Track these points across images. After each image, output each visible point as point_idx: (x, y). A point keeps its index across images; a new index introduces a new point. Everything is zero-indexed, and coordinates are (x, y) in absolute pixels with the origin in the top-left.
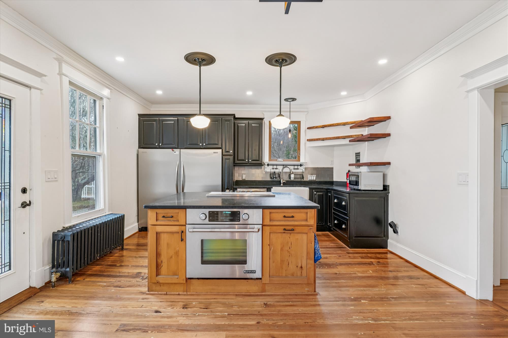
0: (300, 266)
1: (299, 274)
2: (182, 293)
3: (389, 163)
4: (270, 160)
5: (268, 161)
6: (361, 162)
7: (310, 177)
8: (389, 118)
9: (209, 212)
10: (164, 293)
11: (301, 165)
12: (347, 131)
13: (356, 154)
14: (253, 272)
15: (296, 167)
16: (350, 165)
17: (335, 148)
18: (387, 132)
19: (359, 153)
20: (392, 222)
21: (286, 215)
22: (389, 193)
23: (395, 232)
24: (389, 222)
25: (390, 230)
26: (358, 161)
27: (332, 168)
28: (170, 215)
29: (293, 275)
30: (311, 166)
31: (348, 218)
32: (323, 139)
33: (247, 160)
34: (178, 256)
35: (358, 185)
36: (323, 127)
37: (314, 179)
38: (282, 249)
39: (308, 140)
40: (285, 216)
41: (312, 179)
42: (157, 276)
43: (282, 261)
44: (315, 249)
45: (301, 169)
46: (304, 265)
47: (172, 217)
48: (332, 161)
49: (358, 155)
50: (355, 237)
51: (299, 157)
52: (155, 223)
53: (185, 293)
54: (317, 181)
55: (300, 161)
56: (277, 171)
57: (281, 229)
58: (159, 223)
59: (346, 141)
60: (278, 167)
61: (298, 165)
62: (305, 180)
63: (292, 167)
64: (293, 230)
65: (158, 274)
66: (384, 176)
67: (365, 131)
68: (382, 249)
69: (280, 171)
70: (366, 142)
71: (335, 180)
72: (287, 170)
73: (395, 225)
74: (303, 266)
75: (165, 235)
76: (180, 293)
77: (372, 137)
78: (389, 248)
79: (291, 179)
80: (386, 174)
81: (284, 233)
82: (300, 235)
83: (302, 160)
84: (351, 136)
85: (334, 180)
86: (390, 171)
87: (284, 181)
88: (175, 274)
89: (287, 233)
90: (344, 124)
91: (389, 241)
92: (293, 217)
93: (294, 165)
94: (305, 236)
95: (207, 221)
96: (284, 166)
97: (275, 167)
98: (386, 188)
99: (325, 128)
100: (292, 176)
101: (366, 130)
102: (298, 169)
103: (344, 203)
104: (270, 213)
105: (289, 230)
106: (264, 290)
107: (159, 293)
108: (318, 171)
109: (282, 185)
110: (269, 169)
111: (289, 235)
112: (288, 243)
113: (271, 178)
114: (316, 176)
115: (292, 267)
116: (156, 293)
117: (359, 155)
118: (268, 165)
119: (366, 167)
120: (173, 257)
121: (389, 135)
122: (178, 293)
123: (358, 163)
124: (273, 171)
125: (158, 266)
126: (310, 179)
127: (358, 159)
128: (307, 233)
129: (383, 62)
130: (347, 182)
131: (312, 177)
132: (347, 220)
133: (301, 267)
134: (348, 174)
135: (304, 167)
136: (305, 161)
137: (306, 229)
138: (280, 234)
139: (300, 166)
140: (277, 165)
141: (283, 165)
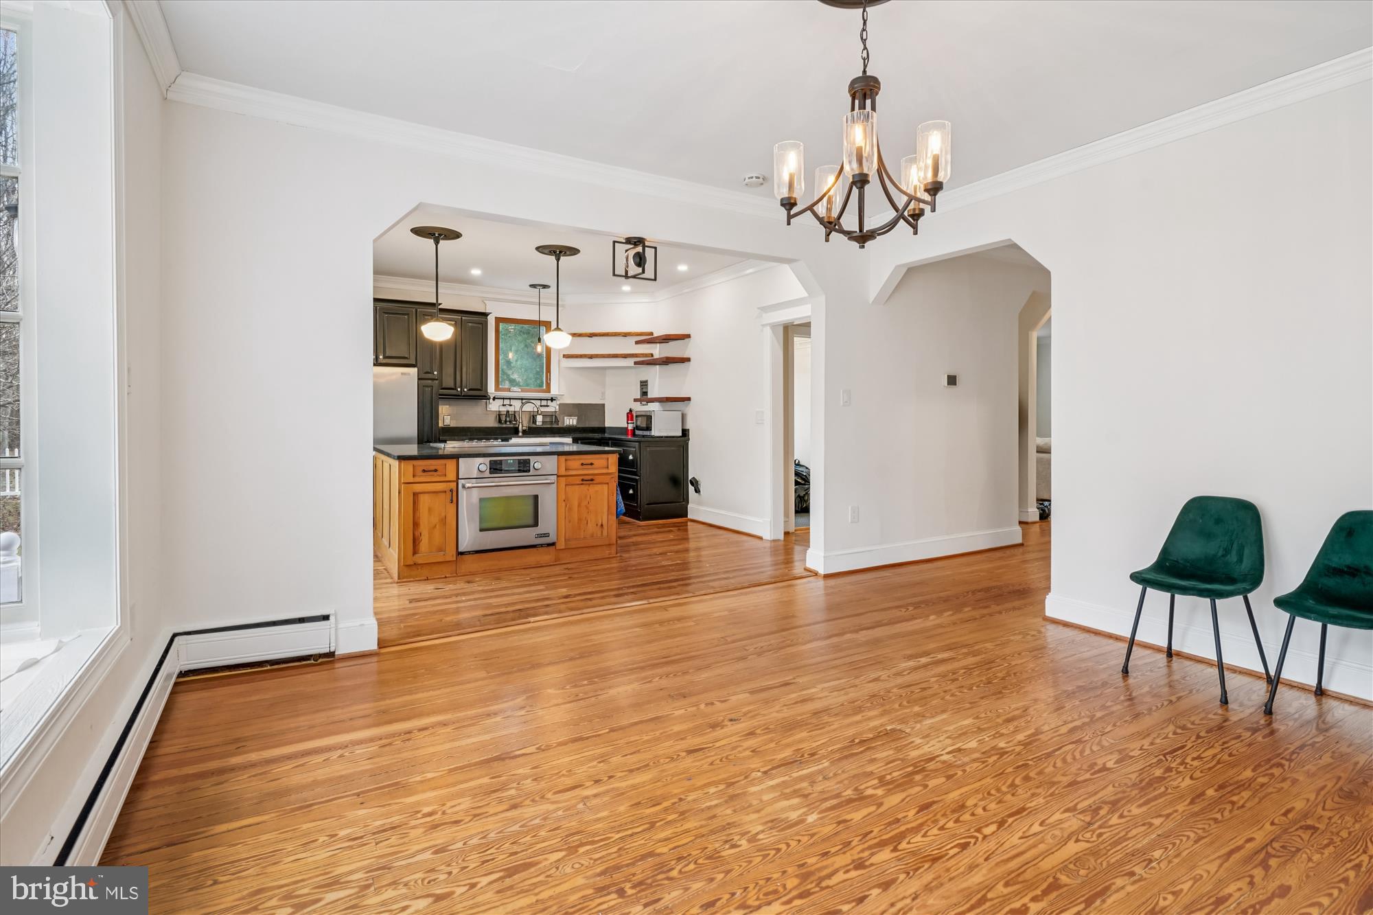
0: (600, 524)
1: (599, 534)
2: (450, 575)
3: (689, 399)
4: (497, 388)
5: (494, 391)
6: (649, 396)
7: (568, 420)
8: (688, 336)
9: (490, 461)
10: (424, 578)
11: (552, 400)
12: (629, 346)
13: (641, 382)
14: (546, 535)
15: (544, 403)
16: (635, 400)
17: (608, 372)
18: (686, 356)
19: (646, 382)
20: (694, 478)
21: (584, 462)
22: (689, 439)
23: (697, 491)
24: (690, 478)
25: (691, 489)
26: (645, 393)
27: (603, 405)
28: (433, 468)
29: (592, 536)
30: (568, 400)
31: (637, 478)
32: (591, 357)
33: (459, 389)
34: (445, 524)
35: (651, 430)
36: (591, 335)
37: (575, 423)
38: (579, 505)
39: (564, 356)
40: (582, 464)
41: (571, 423)
42: (413, 555)
43: (580, 520)
44: (617, 502)
45: (553, 407)
46: (605, 523)
47: (436, 471)
48: (603, 394)
49: (644, 384)
50: (648, 504)
51: (548, 385)
52: (411, 480)
53: (455, 575)
54: (579, 428)
55: (550, 392)
56: (511, 409)
57: (579, 479)
58: (417, 479)
59: (630, 362)
60: (513, 402)
61: (547, 400)
62: (560, 425)
63: (538, 403)
64: (592, 480)
65: (415, 552)
66: (683, 417)
67: (657, 351)
68: (680, 519)
69: (517, 409)
70: (658, 366)
71: (607, 424)
72: (529, 407)
73: (697, 482)
74: (603, 524)
75: (426, 496)
76: (447, 576)
77: (667, 361)
78: (690, 516)
79: (537, 423)
80: (686, 414)
81: (582, 484)
82: (599, 486)
83: (554, 391)
84: (636, 354)
85: (606, 426)
86: (691, 410)
87: (524, 428)
88: (440, 550)
89: (586, 484)
90: (626, 335)
91: (690, 506)
92: (592, 464)
93: (541, 400)
94: (605, 487)
95: (487, 474)
96: (524, 401)
97: (507, 402)
98: (685, 433)
99: (594, 338)
100: (539, 419)
101: (656, 347)
102: (547, 406)
103: (631, 457)
104: (566, 460)
105: (589, 481)
106: (557, 559)
107: (417, 579)
108: (579, 409)
109: (520, 434)
110: (495, 406)
111: (587, 487)
112: (586, 497)
113: (500, 421)
114: (578, 419)
115: (591, 528)
116: (412, 579)
117: (647, 385)
118: (494, 399)
119: (658, 404)
120: (437, 526)
121: (688, 360)
122: (443, 576)
123: (644, 397)
124: (504, 409)
125: (416, 541)
126: (568, 423)
127: (644, 390)
128: (608, 483)
129: (683, 268)
130: (627, 428)
131: (571, 420)
132: (636, 481)
133: (602, 525)
134: (630, 415)
135: (558, 403)
136: (559, 391)
137: (606, 478)
138: (578, 486)
139: (550, 401)
140: (510, 399)
141: (522, 399)
